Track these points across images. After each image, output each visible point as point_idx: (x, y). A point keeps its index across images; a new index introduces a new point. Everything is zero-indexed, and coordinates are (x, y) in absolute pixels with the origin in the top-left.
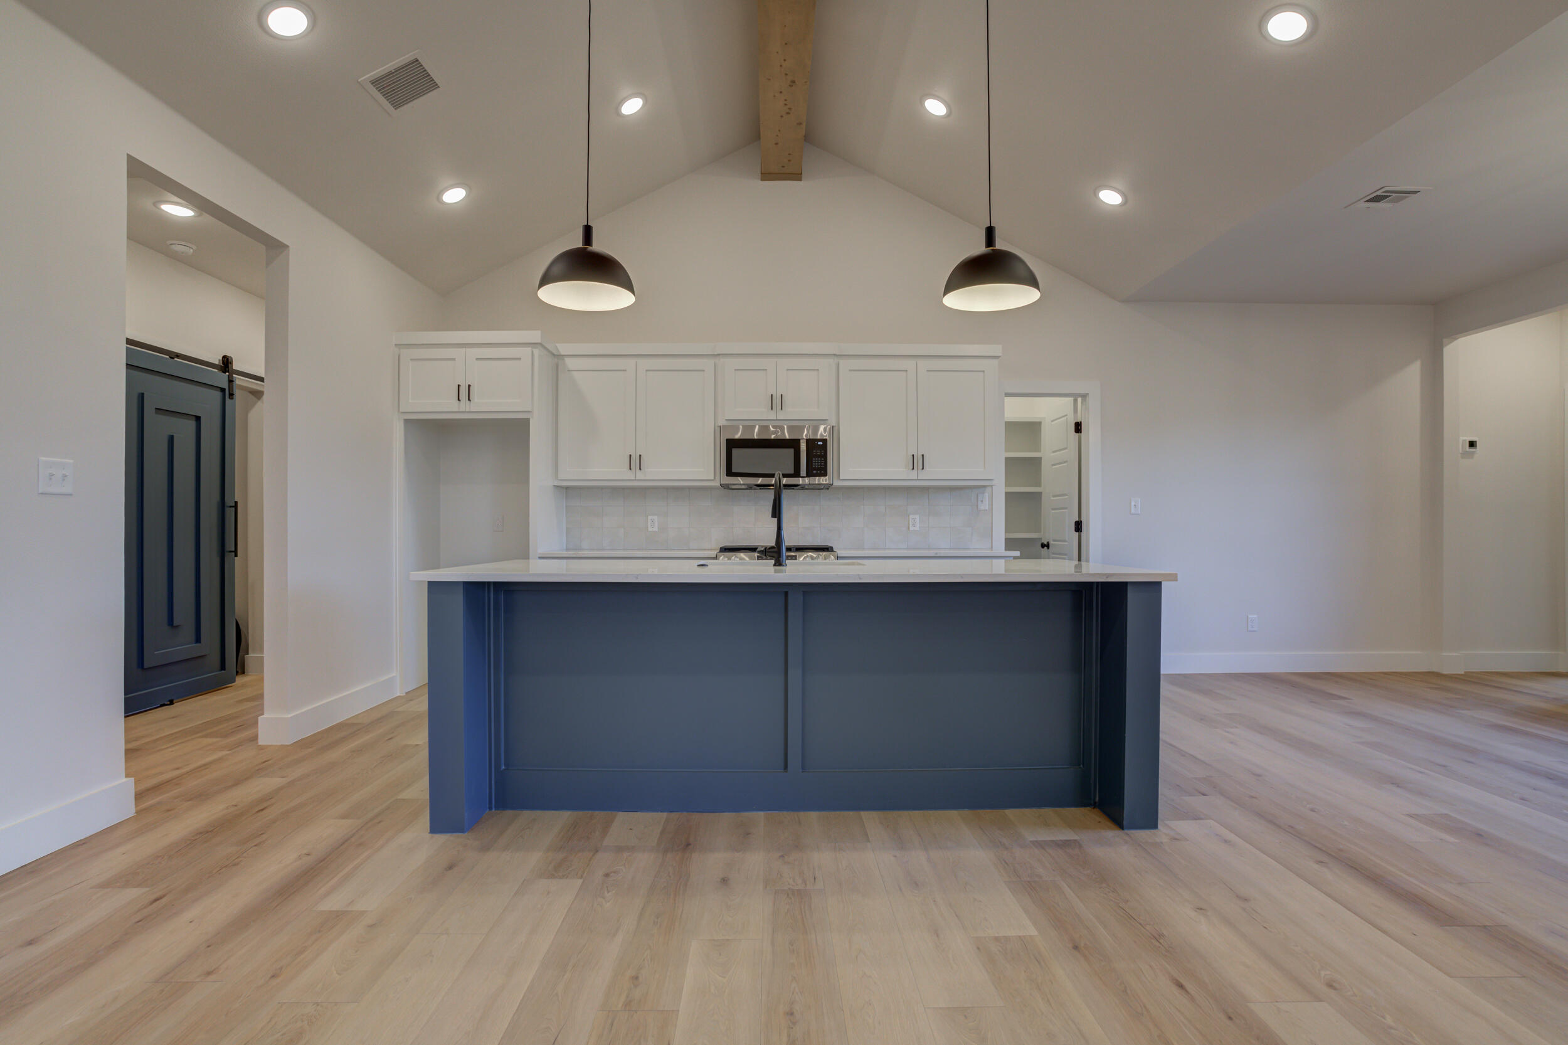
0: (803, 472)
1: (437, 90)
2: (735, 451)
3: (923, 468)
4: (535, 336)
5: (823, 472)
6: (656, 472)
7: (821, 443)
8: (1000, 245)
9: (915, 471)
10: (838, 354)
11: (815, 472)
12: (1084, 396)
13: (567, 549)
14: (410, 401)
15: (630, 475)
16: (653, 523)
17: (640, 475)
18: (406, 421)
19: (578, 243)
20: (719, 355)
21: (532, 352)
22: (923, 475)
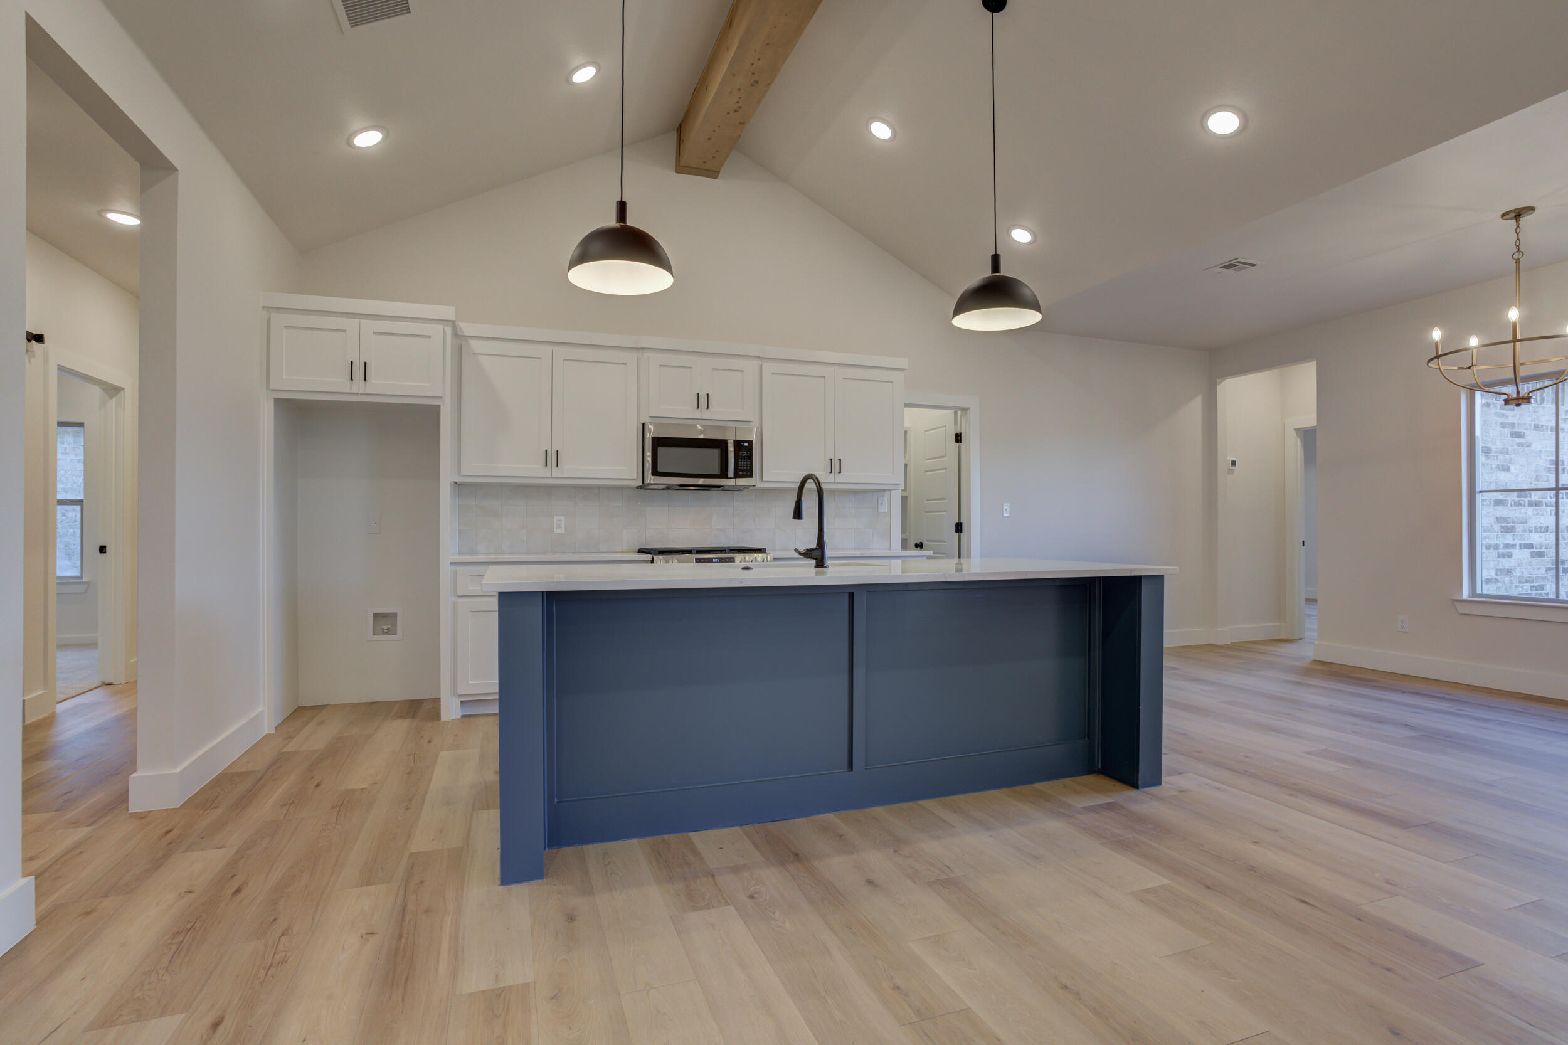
0: (731, 473)
1: (408, 15)
2: (660, 450)
3: (840, 472)
4: (447, 312)
5: (749, 473)
6: (573, 470)
7: (747, 445)
8: (1004, 272)
9: (832, 474)
10: (761, 356)
11: (741, 473)
12: (965, 410)
13: (460, 553)
14: (284, 377)
15: (545, 472)
16: (560, 524)
17: (556, 472)
18: (277, 401)
20: (642, 349)
21: (444, 329)
22: (841, 478)
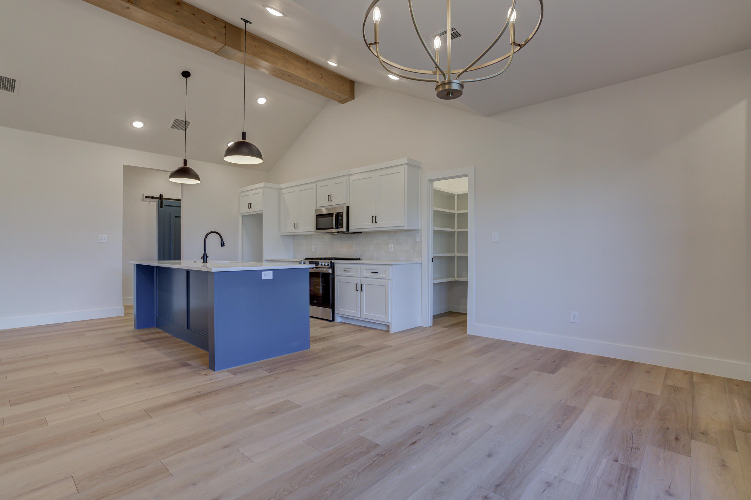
0: (334, 227)
1: (190, 123)
3: (376, 222)
5: (342, 226)
6: (302, 229)
7: (341, 214)
9: (374, 224)
10: (349, 174)
11: (338, 227)
14: (242, 209)
15: (297, 230)
16: (313, 248)
18: (242, 216)
19: (182, 165)
20: (316, 181)
22: (377, 225)
